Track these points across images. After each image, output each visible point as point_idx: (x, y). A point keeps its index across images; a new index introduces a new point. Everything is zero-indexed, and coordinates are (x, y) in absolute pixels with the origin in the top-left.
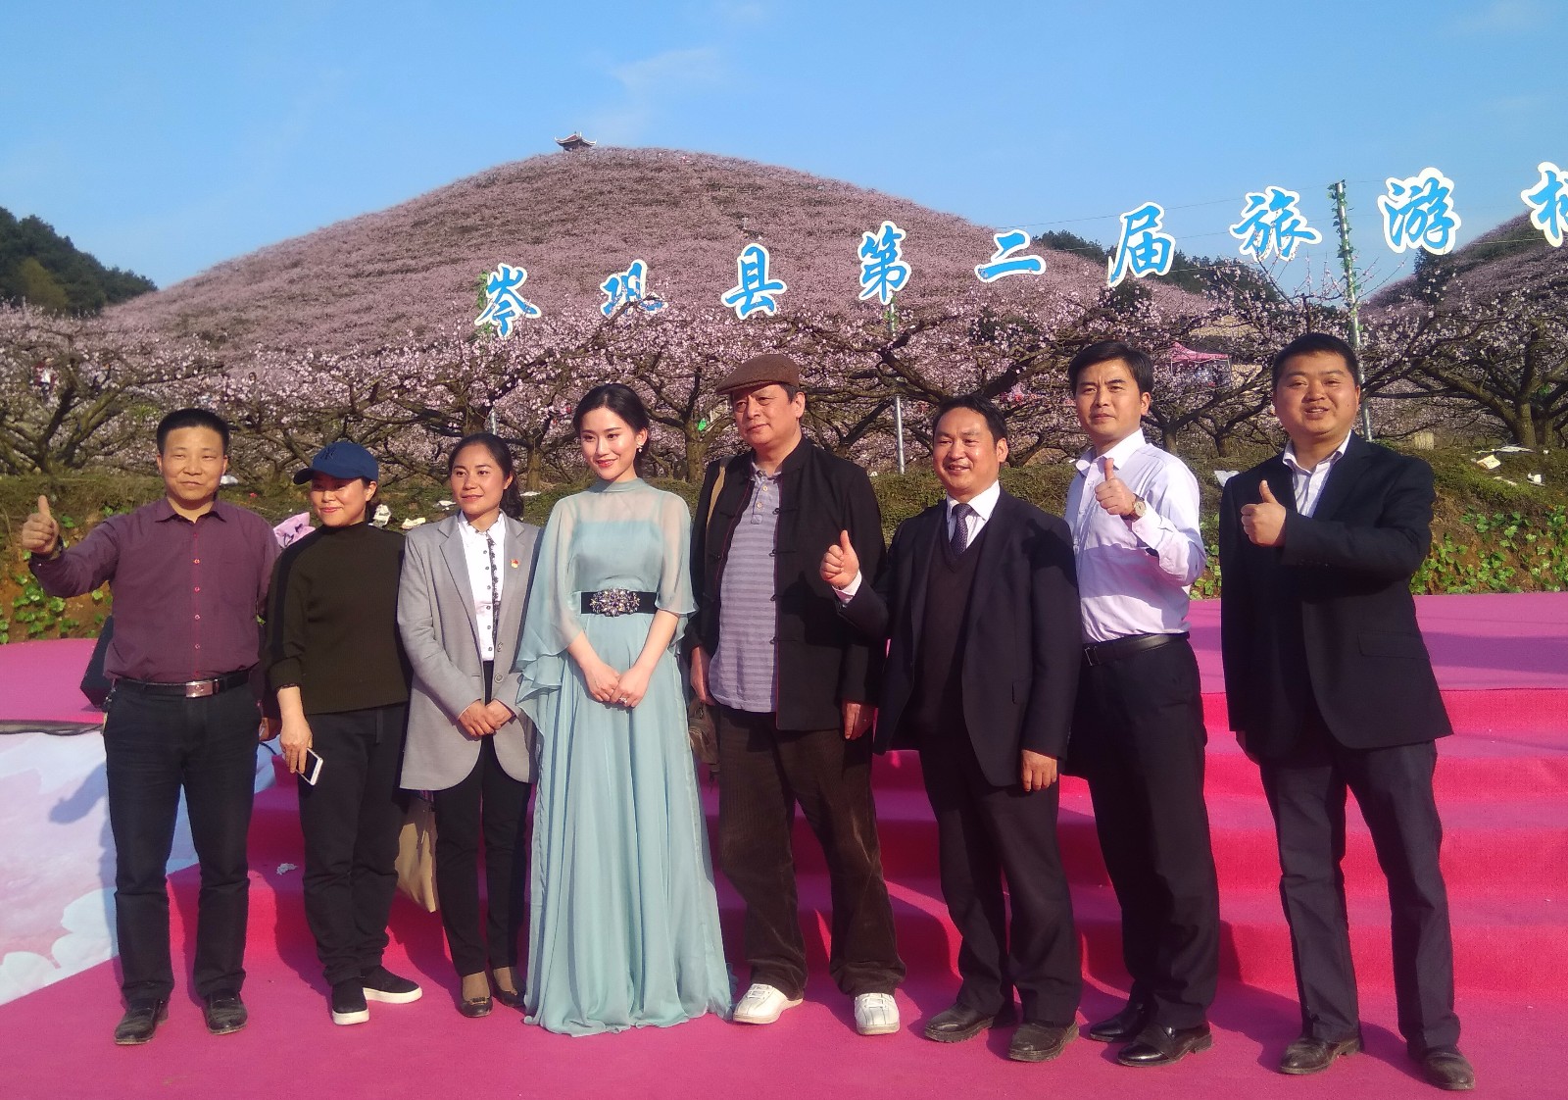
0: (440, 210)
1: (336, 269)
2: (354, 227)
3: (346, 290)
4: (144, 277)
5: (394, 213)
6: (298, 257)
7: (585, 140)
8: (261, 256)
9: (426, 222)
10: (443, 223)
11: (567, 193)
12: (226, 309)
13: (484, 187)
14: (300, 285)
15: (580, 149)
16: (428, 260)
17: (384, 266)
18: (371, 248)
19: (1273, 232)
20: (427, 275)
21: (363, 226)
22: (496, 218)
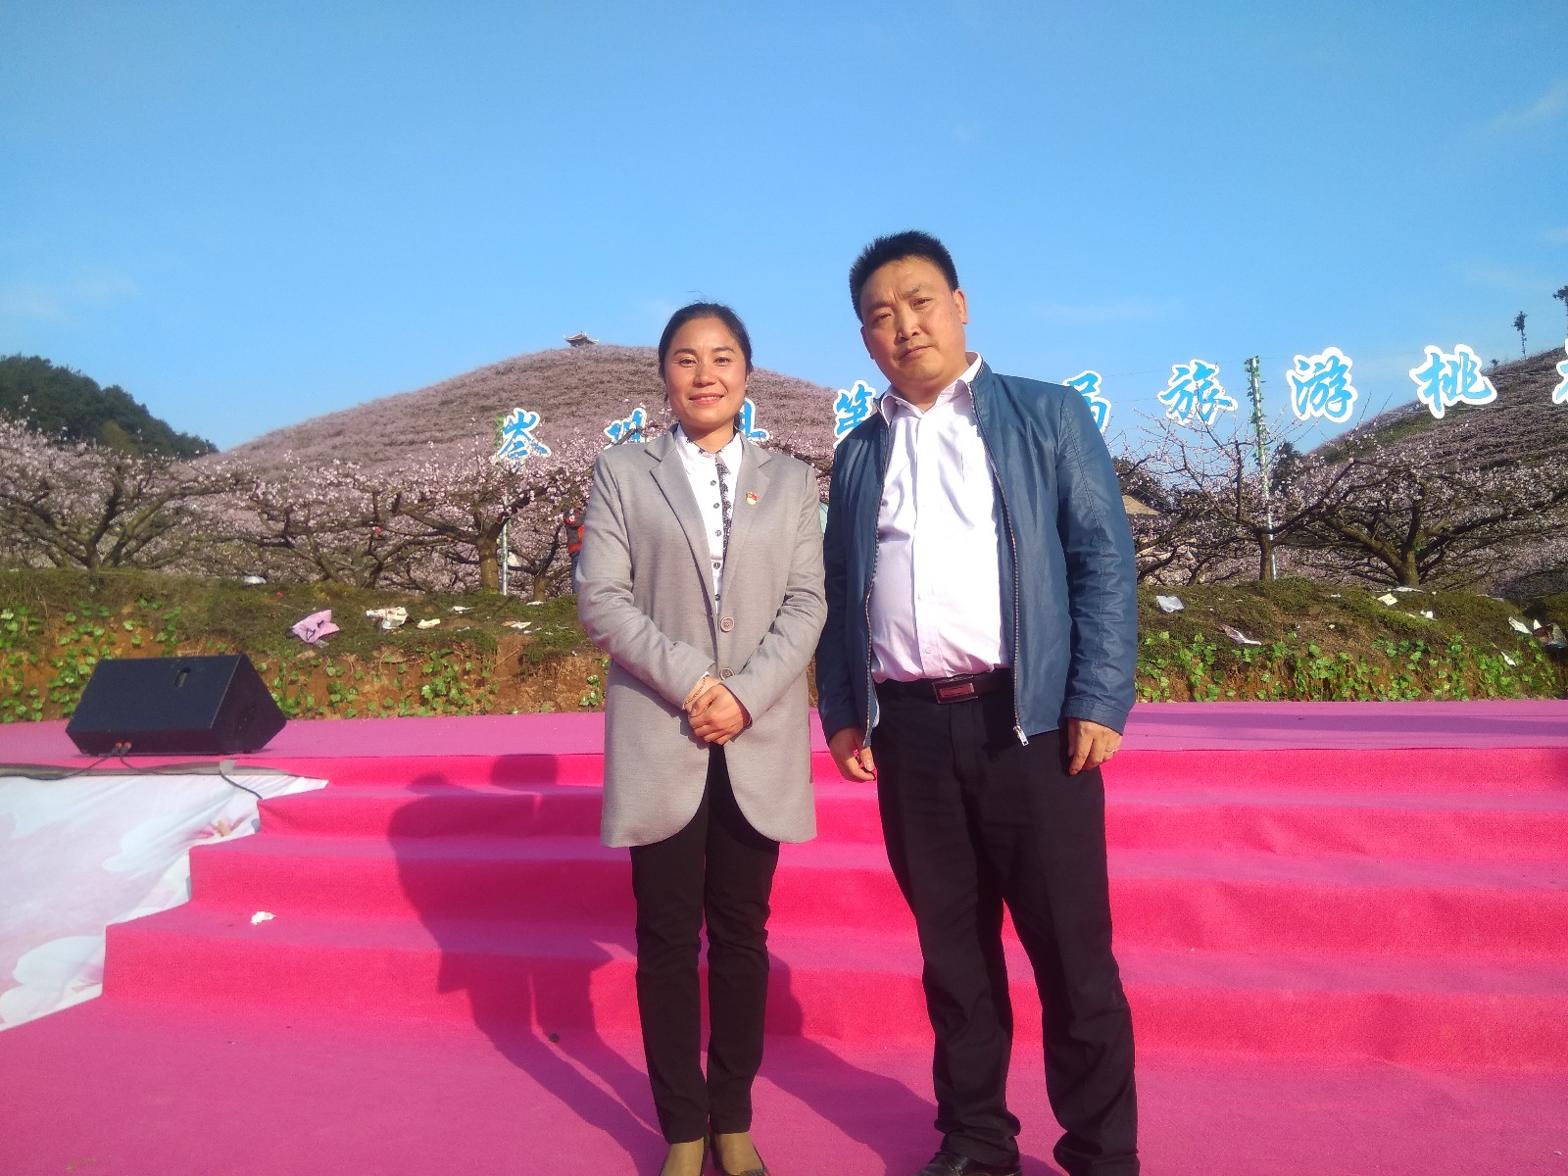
0: (465, 391)
1: (373, 438)
2: (390, 404)
3: (381, 456)
4: (207, 441)
5: (425, 394)
6: (340, 427)
7: (589, 339)
8: (310, 425)
9: (452, 402)
10: (466, 402)
11: (573, 381)
12: (277, 469)
13: (503, 374)
14: (342, 451)
15: (584, 346)
16: (452, 433)
17: (416, 437)
18: (404, 422)
19: (1195, 399)
20: (451, 445)
21: (398, 403)
22: (511, 400)
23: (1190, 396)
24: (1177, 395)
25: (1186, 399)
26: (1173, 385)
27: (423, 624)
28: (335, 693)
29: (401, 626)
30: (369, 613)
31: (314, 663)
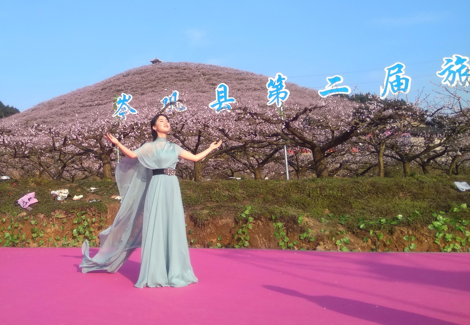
0: (111, 84)
1: (76, 104)
2: (83, 91)
3: (79, 111)
4: (16, 108)
5: (96, 86)
6: (64, 101)
7: (160, 60)
8: (53, 101)
9: (106, 88)
10: (111, 89)
11: (153, 78)
12: (40, 118)
13: (126, 76)
14: (64, 110)
15: (157, 63)
16: (106, 101)
17: (92, 103)
18: (88, 98)
19: (457, 74)
20: (105, 106)
21: (85, 90)
22: (129, 87)
23: (454, 73)
24: (447, 73)
25: (452, 74)
26: (444, 67)
27: (76, 198)
28: (34, 233)
29: (65, 199)
30: (53, 192)
31: (25, 218)
